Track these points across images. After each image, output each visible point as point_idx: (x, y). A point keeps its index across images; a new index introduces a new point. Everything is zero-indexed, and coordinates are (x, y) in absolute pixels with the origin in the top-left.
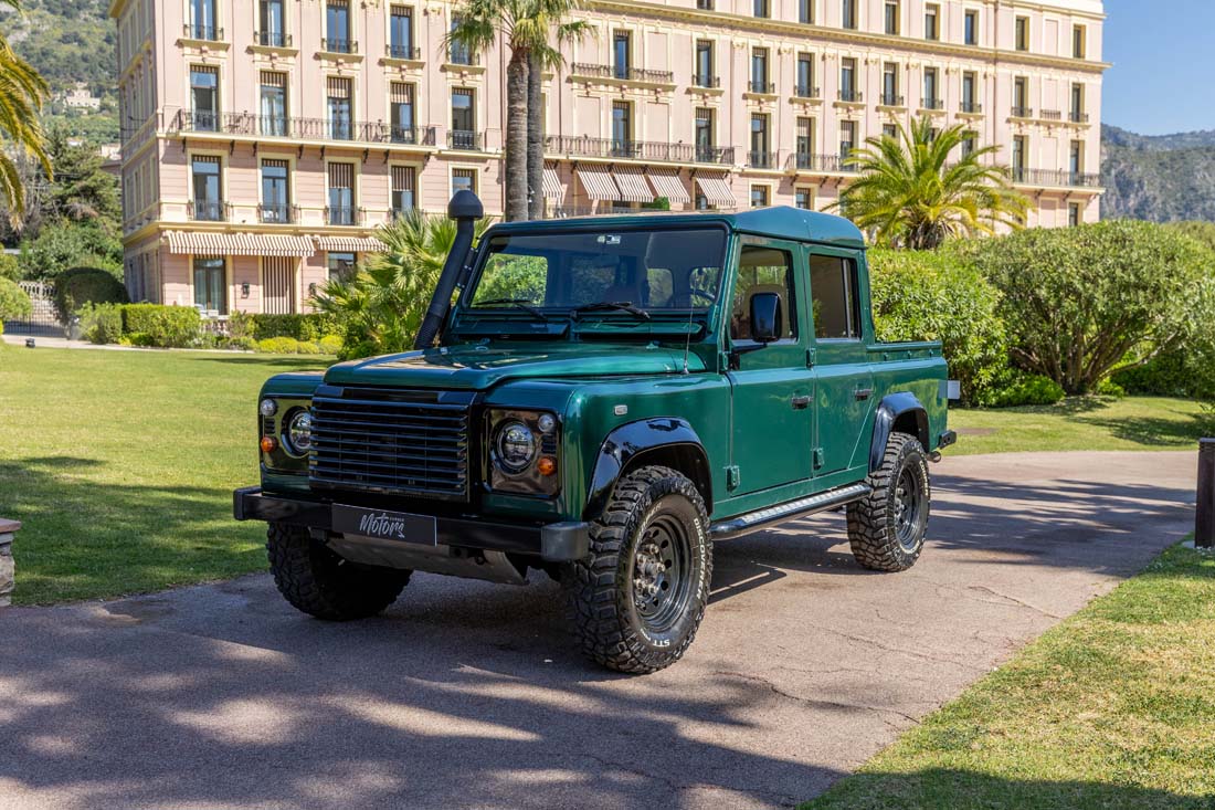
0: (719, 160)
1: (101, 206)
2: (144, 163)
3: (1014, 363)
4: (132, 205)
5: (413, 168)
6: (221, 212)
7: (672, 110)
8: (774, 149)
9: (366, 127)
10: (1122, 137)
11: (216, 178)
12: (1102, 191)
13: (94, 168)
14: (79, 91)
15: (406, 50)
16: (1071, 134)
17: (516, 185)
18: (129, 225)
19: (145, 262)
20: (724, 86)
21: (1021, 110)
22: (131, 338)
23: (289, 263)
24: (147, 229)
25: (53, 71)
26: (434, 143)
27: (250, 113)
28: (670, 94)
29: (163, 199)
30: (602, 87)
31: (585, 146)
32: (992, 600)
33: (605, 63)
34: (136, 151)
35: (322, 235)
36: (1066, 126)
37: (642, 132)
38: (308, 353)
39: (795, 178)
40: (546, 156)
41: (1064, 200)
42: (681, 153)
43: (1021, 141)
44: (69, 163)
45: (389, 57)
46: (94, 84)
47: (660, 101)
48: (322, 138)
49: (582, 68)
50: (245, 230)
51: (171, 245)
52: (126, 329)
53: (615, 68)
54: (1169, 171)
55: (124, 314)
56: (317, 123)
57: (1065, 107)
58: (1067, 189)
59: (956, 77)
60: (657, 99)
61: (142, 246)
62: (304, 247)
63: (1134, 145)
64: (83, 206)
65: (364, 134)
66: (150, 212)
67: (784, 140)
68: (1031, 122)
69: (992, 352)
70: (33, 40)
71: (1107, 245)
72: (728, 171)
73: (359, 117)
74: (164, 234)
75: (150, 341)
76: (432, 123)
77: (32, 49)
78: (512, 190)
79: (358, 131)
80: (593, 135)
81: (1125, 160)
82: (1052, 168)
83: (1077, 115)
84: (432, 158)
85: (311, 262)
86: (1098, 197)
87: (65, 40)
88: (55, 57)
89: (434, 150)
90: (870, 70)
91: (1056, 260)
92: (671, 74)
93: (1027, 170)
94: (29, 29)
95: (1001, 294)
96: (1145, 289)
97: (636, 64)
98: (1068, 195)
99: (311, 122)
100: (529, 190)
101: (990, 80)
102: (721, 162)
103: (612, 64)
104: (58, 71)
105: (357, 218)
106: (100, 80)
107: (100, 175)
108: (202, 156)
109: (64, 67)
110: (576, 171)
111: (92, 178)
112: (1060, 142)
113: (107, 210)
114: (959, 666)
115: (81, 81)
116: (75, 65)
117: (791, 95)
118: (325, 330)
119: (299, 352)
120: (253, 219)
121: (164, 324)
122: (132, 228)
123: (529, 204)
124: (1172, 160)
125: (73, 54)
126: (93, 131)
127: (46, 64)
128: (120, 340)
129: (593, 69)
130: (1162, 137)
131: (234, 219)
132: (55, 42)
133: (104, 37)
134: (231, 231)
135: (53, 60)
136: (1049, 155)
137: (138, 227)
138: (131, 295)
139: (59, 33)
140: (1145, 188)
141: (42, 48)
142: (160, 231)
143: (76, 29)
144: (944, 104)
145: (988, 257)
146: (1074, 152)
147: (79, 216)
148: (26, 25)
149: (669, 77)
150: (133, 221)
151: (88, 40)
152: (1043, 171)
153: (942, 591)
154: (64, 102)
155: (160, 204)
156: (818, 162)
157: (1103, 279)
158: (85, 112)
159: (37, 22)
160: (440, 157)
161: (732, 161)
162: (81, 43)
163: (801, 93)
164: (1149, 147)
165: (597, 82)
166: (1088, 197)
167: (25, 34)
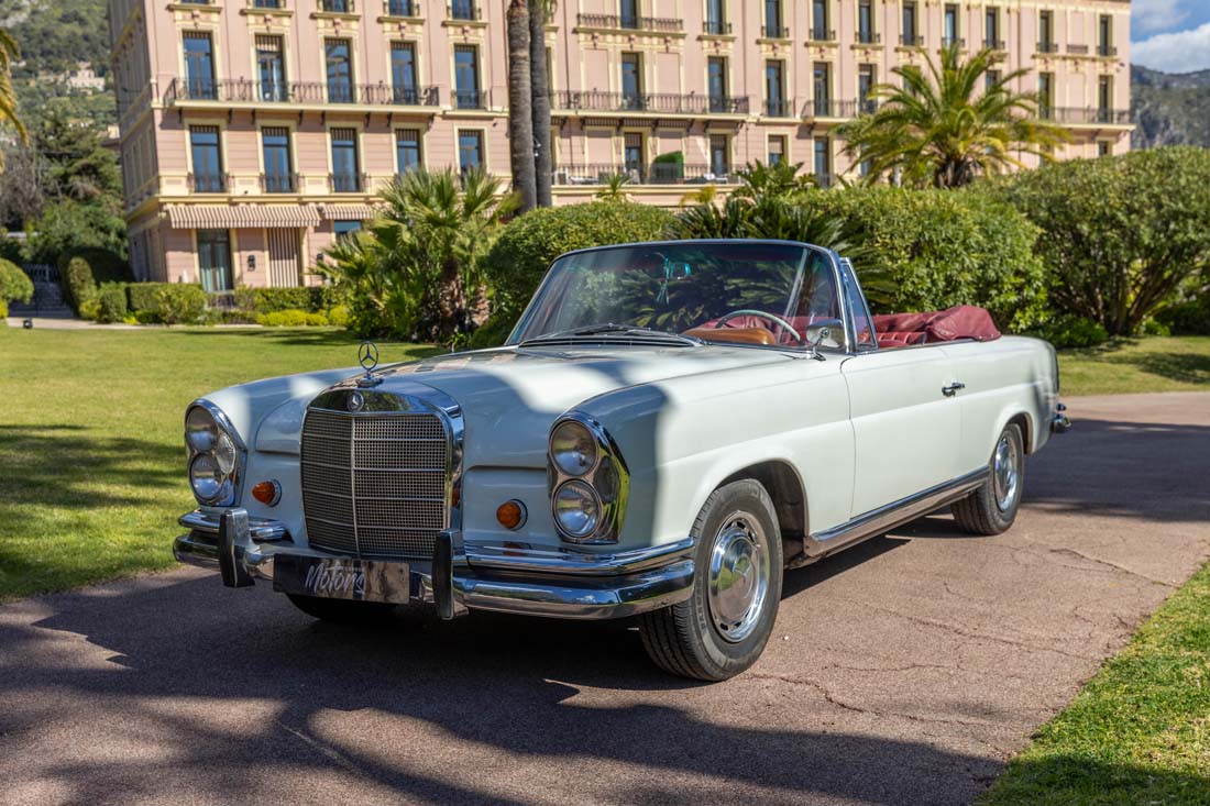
0: (733, 110)
1: (104, 182)
2: (141, 136)
3: (1053, 303)
4: (132, 181)
5: (418, 130)
6: (222, 184)
7: (683, 59)
8: (789, 97)
9: (367, 89)
10: (1146, 75)
11: (215, 148)
12: (1132, 127)
13: (94, 146)
14: (83, 71)
15: (405, 7)
16: (1099, 69)
17: (521, 138)
18: (130, 201)
19: (148, 239)
20: (736, 32)
21: (1046, 46)
22: (135, 316)
23: (296, 234)
24: (147, 203)
25: (56, 52)
26: (437, 104)
27: (246, 78)
28: (681, 42)
29: (162, 172)
30: (609, 38)
31: (594, 101)
32: (1083, 566)
33: (611, 13)
34: (133, 125)
35: (327, 203)
36: (1094, 60)
37: (652, 84)
38: (316, 324)
39: (812, 126)
40: (553, 113)
41: (1093, 137)
42: (696, 105)
43: (1047, 78)
44: (69, 143)
45: (387, 15)
46: (97, 64)
47: (670, 51)
48: (321, 102)
49: (588, 18)
50: (247, 199)
51: (173, 220)
52: (130, 308)
53: (622, 17)
54: (1196, 109)
55: (128, 292)
56: (316, 87)
57: (1092, 40)
58: (1095, 127)
59: (978, 12)
60: (667, 48)
61: (144, 222)
62: (310, 216)
63: (1159, 83)
64: (85, 185)
65: (365, 96)
66: (150, 186)
67: (800, 88)
68: (1058, 58)
69: (1029, 293)
70: (33, 20)
71: (1153, 172)
72: (743, 122)
73: (358, 79)
74: (165, 208)
75: (156, 319)
76: (435, 83)
77: (33, 30)
78: (516, 143)
79: (359, 94)
80: (602, 89)
81: (1150, 98)
82: (1080, 105)
83: (1106, 49)
84: (437, 119)
85: (317, 230)
86: (1128, 135)
87: (65, 19)
88: (56, 37)
89: (438, 110)
90: (888, 9)
91: (1098, 191)
92: (681, 22)
93: (1054, 109)
94: (29, 10)
95: (1039, 230)
96: (1195, 217)
97: (644, 13)
98: (1097, 133)
99: (310, 86)
100: (535, 142)
101: (1014, 16)
102: (735, 112)
103: (619, 14)
104: (59, 52)
105: (362, 183)
106: (103, 59)
107: (100, 152)
108: (200, 126)
109: (66, 47)
111: (93, 155)
112: (1088, 78)
113: (110, 188)
114: (1064, 656)
115: (84, 60)
116: (77, 45)
117: (807, 40)
118: (334, 301)
119: (309, 324)
120: (255, 190)
121: (169, 299)
122: (134, 204)
123: (536, 158)
124: (1200, 97)
125: (74, 34)
126: (100, 111)
127: (47, 45)
128: (125, 319)
129: (599, 19)
131: (236, 190)
132: (55, 22)
133: (104, 15)
134: (232, 203)
135: (54, 41)
136: (1075, 92)
137: (139, 203)
138: (136, 274)
139: (59, 12)
140: (1172, 128)
141: (42, 29)
142: (162, 204)
143: (76, 8)
144: (966, 42)
145: (1025, 191)
146: (1102, 89)
147: (81, 195)
148: (25, 6)
149: (678, 25)
150: (134, 197)
151: (89, 18)
152: (1070, 109)
153: (1020, 556)
154: (68, 83)
155: (159, 179)
156: (837, 109)
157: (1149, 208)
158: (90, 93)
160: (445, 117)
161: (746, 111)
162: (82, 22)
163: (817, 37)
164: (1175, 85)
165: (604, 33)
166: (1117, 134)
167: (25, 15)
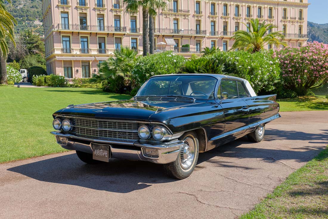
0: (202, 34)
1: (41, 50)
2: (50, 38)
4: (47, 50)
5: (121, 38)
6: (70, 51)
7: (189, 20)
8: (217, 30)
9: (108, 27)
10: (313, 25)
11: (69, 42)
12: (308, 39)
13: (38, 40)
14: (37, 21)
15: (118, 6)
16: (299, 24)
17: (146, 41)
18: (47, 55)
19: (51, 64)
20: (203, 13)
21: (285, 17)
22: (47, 84)
24: (51, 55)
25: (30, 16)
26: (126, 31)
27: (77, 24)
28: (189, 16)
31: (166, 31)
33: (171, 8)
34: (48, 35)
35: (97, 56)
36: (298, 22)
37: (181, 27)
39: (223, 38)
41: (297, 42)
42: (192, 32)
43: (285, 26)
44: (32, 40)
45: (113, 9)
46: (41, 19)
47: (186, 18)
48: (96, 30)
50: (77, 55)
53: (174, 9)
55: (45, 78)
56: (95, 26)
57: (297, 16)
58: (298, 38)
59: (267, 9)
61: (50, 60)
63: (316, 27)
64: (36, 50)
66: (52, 51)
67: (220, 28)
68: (288, 21)
70: (24, 7)
72: (205, 37)
73: (106, 25)
75: (52, 85)
76: (125, 26)
77: (24, 10)
79: (106, 28)
80: (168, 28)
81: (314, 31)
82: (294, 33)
83: (301, 18)
84: (126, 35)
86: (306, 41)
87: (32, 7)
88: (30, 12)
89: (126, 33)
90: (243, 8)
92: (189, 11)
93: (287, 34)
97: (179, 8)
99: (93, 26)
100: (149, 42)
101: (276, 10)
105: (106, 52)
107: (40, 42)
108: (65, 36)
109: (33, 14)
110: (164, 38)
111: (38, 43)
112: (296, 26)
115: (37, 18)
116: (35, 14)
117: (222, 16)
120: (78, 53)
122: (48, 56)
125: (35, 11)
126: (41, 31)
127: (28, 14)
128: (44, 85)
129: (168, 10)
130: (324, 24)
131: (74, 53)
132: (30, 8)
134: (73, 56)
136: (292, 30)
137: (49, 55)
138: (48, 73)
139: (31, 5)
140: (320, 39)
141: (27, 10)
142: (54, 56)
143: (35, 4)
144: (264, 16)
146: (300, 29)
147: (35, 53)
148: (22, 4)
150: (48, 54)
152: (291, 34)
154: (33, 24)
155: (54, 49)
156: (229, 34)
158: (39, 26)
159: (25, 2)
160: (128, 35)
161: (206, 34)
162: (37, 8)
163: (224, 15)
164: (321, 27)
165: (169, 14)
166: (303, 41)
167: (22, 6)
